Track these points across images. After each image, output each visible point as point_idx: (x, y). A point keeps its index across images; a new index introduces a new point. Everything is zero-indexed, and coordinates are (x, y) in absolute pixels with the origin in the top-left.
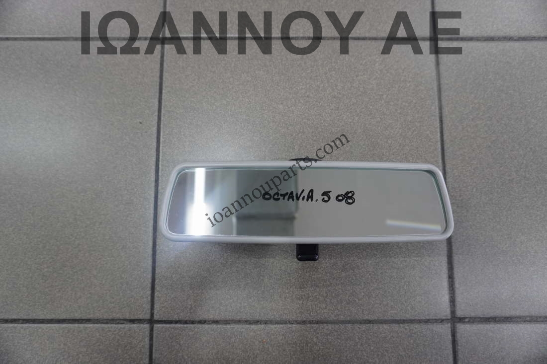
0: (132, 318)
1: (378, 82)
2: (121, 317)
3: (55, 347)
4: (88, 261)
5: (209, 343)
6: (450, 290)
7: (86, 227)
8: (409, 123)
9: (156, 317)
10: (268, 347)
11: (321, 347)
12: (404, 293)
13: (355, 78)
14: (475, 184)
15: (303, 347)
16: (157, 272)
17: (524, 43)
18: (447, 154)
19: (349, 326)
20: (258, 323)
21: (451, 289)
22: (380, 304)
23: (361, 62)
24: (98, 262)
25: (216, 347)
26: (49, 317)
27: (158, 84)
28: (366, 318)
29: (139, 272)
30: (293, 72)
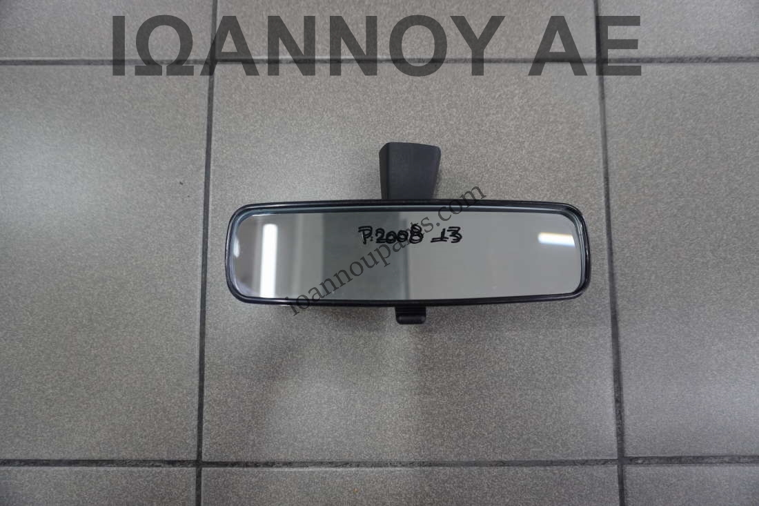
0: (172, 458)
1: (518, 123)
2: (156, 458)
3: (64, 499)
4: (110, 379)
5: (278, 494)
6: (617, 419)
7: (105, 331)
8: (561, 183)
9: (205, 458)
10: (362, 499)
11: (435, 499)
12: (551, 423)
13: (484, 118)
14: (653, 269)
15: (410, 499)
16: (205, 394)
17: (726, 66)
18: (615, 227)
19: (475, 469)
20: (348, 466)
21: (619, 416)
22: (519, 439)
23: (493, 94)
24: (124, 380)
25: (288, 500)
26: (56, 457)
27: (206, 127)
28: (499, 458)
29: (181, 395)
30: (396, 110)
